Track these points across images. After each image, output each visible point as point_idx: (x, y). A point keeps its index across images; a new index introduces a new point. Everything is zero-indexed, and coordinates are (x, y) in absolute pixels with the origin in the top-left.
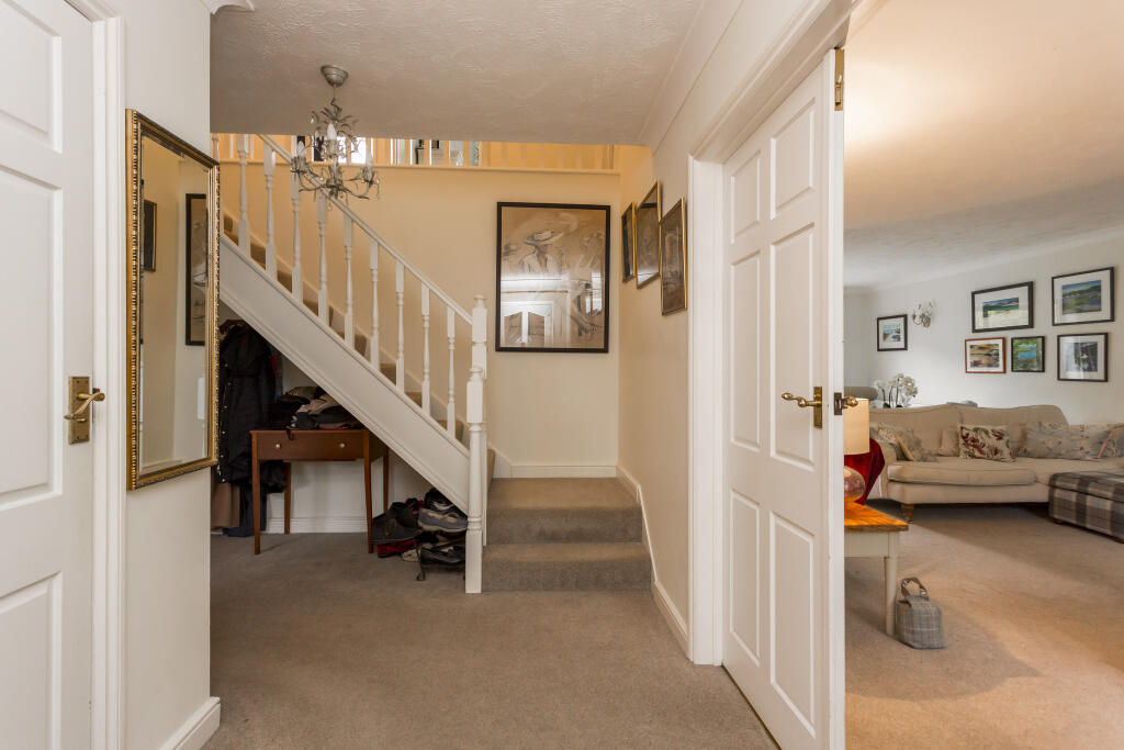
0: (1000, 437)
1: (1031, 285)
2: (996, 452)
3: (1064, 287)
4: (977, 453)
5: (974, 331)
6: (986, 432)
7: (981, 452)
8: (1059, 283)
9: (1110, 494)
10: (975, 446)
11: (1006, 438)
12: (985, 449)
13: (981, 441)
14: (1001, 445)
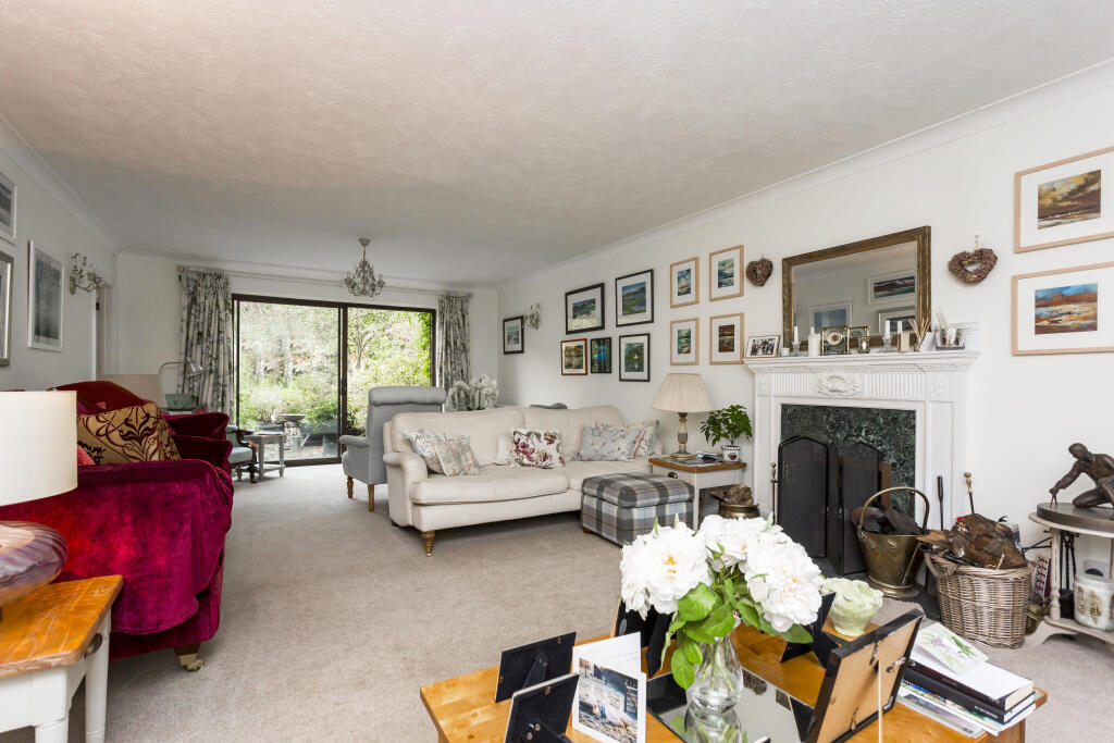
0: (551, 439)
1: (602, 286)
2: (546, 457)
3: (624, 288)
4: (526, 461)
5: (568, 332)
6: (538, 436)
7: (530, 459)
8: (622, 283)
9: (616, 500)
10: (524, 453)
11: (557, 442)
12: (534, 455)
13: (531, 446)
14: (551, 450)
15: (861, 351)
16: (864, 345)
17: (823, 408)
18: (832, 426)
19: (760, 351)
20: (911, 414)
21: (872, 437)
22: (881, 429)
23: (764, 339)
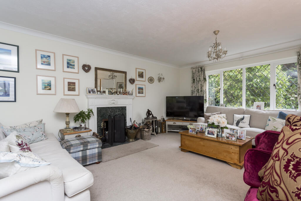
15: (117, 95)
16: (118, 93)
17: (108, 108)
18: (111, 112)
19: (91, 92)
20: (125, 107)
21: (119, 113)
22: (120, 111)
23: (92, 89)
